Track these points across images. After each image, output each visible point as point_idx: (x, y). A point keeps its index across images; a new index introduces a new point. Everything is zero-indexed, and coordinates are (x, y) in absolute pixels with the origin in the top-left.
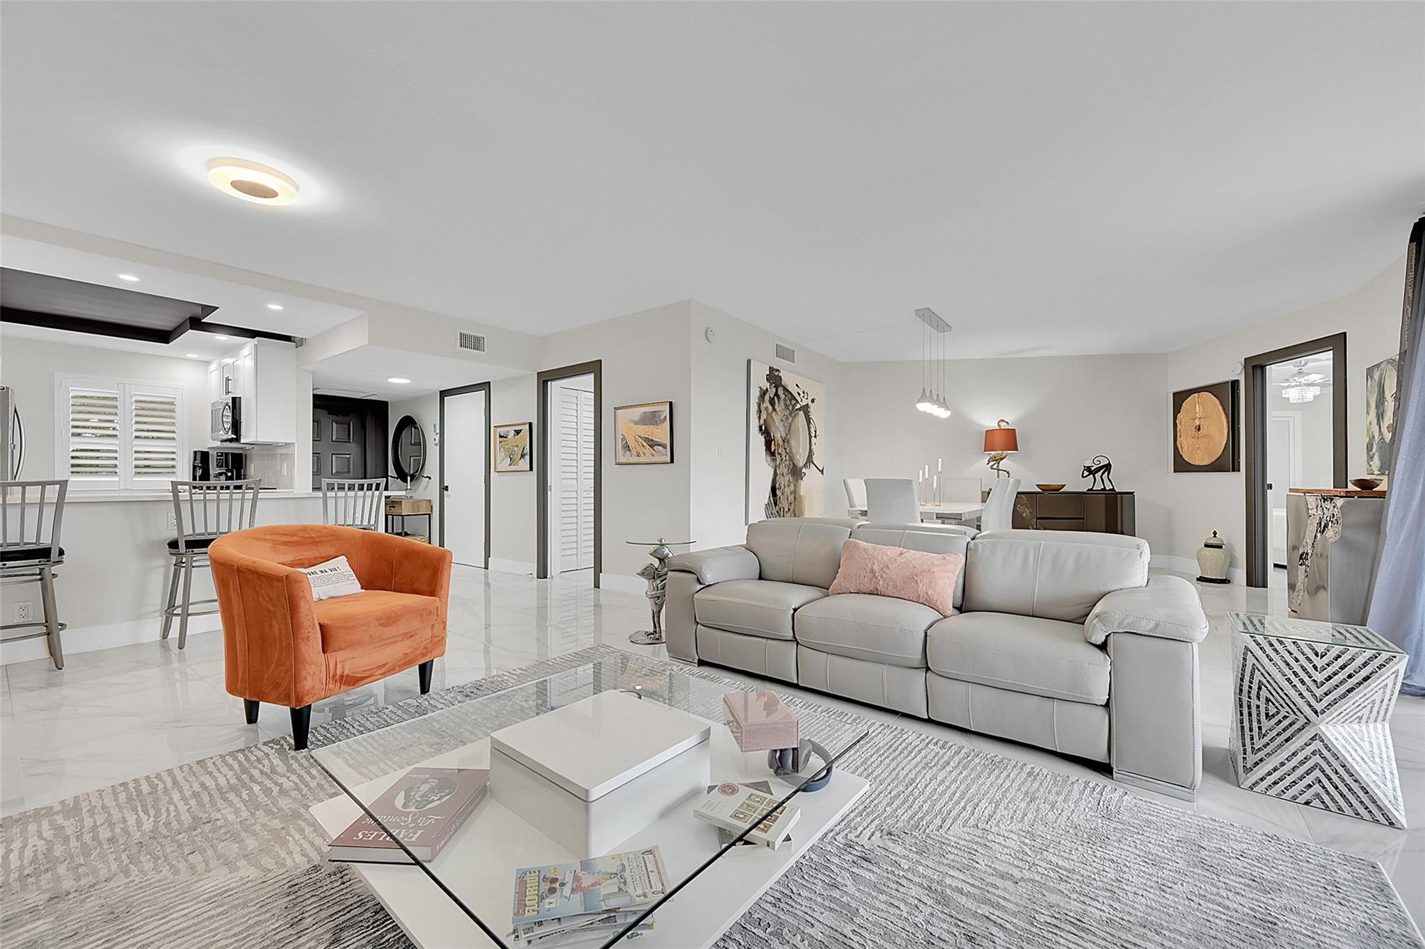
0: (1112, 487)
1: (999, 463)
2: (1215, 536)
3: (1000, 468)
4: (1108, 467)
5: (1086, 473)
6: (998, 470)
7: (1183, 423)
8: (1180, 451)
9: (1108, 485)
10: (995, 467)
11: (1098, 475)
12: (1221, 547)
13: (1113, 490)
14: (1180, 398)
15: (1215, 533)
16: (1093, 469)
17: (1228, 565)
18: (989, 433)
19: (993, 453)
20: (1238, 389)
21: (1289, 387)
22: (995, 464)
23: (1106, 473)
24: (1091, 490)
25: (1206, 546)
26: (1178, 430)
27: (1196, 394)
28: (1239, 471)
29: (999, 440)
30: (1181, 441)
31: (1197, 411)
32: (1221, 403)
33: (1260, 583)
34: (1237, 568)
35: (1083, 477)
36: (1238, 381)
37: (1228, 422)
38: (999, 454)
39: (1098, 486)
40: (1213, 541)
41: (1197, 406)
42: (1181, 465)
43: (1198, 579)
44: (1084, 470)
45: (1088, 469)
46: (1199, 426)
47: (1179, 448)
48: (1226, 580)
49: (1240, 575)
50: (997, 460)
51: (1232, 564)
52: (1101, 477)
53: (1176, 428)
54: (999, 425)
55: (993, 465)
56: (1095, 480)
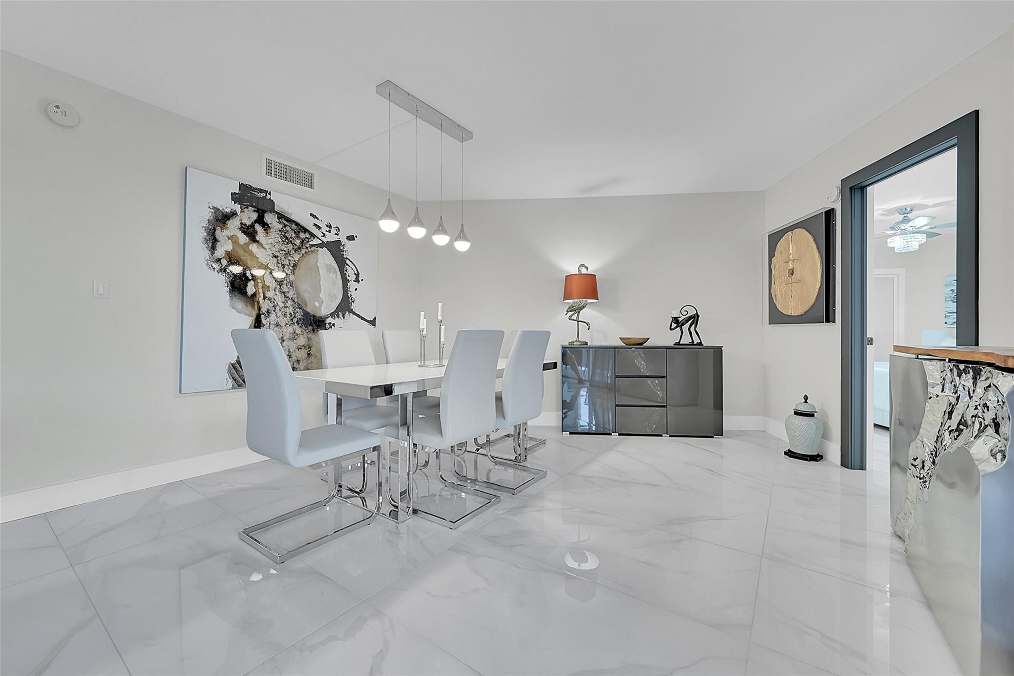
0: (699, 341)
1: (579, 312)
2: (806, 402)
3: (580, 320)
4: (695, 319)
5: (674, 325)
6: (578, 321)
7: (777, 267)
8: (774, 299)
9: (696, 340)
10: (574, 317)
11: (685, 327)
12: (813, 415)
13: (700, 344)
14: (775, 238)
15: (806, 398)
16: (680, 319)
17: (820, 436)
18: (569, 278)
19: (571, 301)
20: (834, 220)
21: (894, 235)
22: (574, 314)
23: (694, 325)
24: (678, 344)
25: (796, 413)
26: (773, 274)
27: (790, 232)
28: (834, 322)
29: (576, 286)
30: (775, 288)
31: (791, 252)
32: (815, 240)
33: (857, 462)
34: (831, 441)
35: (671, 329)
36: (833, 209)
37: (822, 262)
38: (577, 302)
39: (686, 340)
40: (804, 408)
41: (791, 246)
42: (777, 317)
43: (786, 453)
44: (672, 321)
45: (676, 320)
46: (793, 269)
47: (773, 297)
48: (818, 456)
49: (834, 451)
50: (578, 310)
51: (825, 435)
52: (689, 329)
53: (771, 274)
54: (579, 271)
55: (571, 316)
56: (682, 333)
